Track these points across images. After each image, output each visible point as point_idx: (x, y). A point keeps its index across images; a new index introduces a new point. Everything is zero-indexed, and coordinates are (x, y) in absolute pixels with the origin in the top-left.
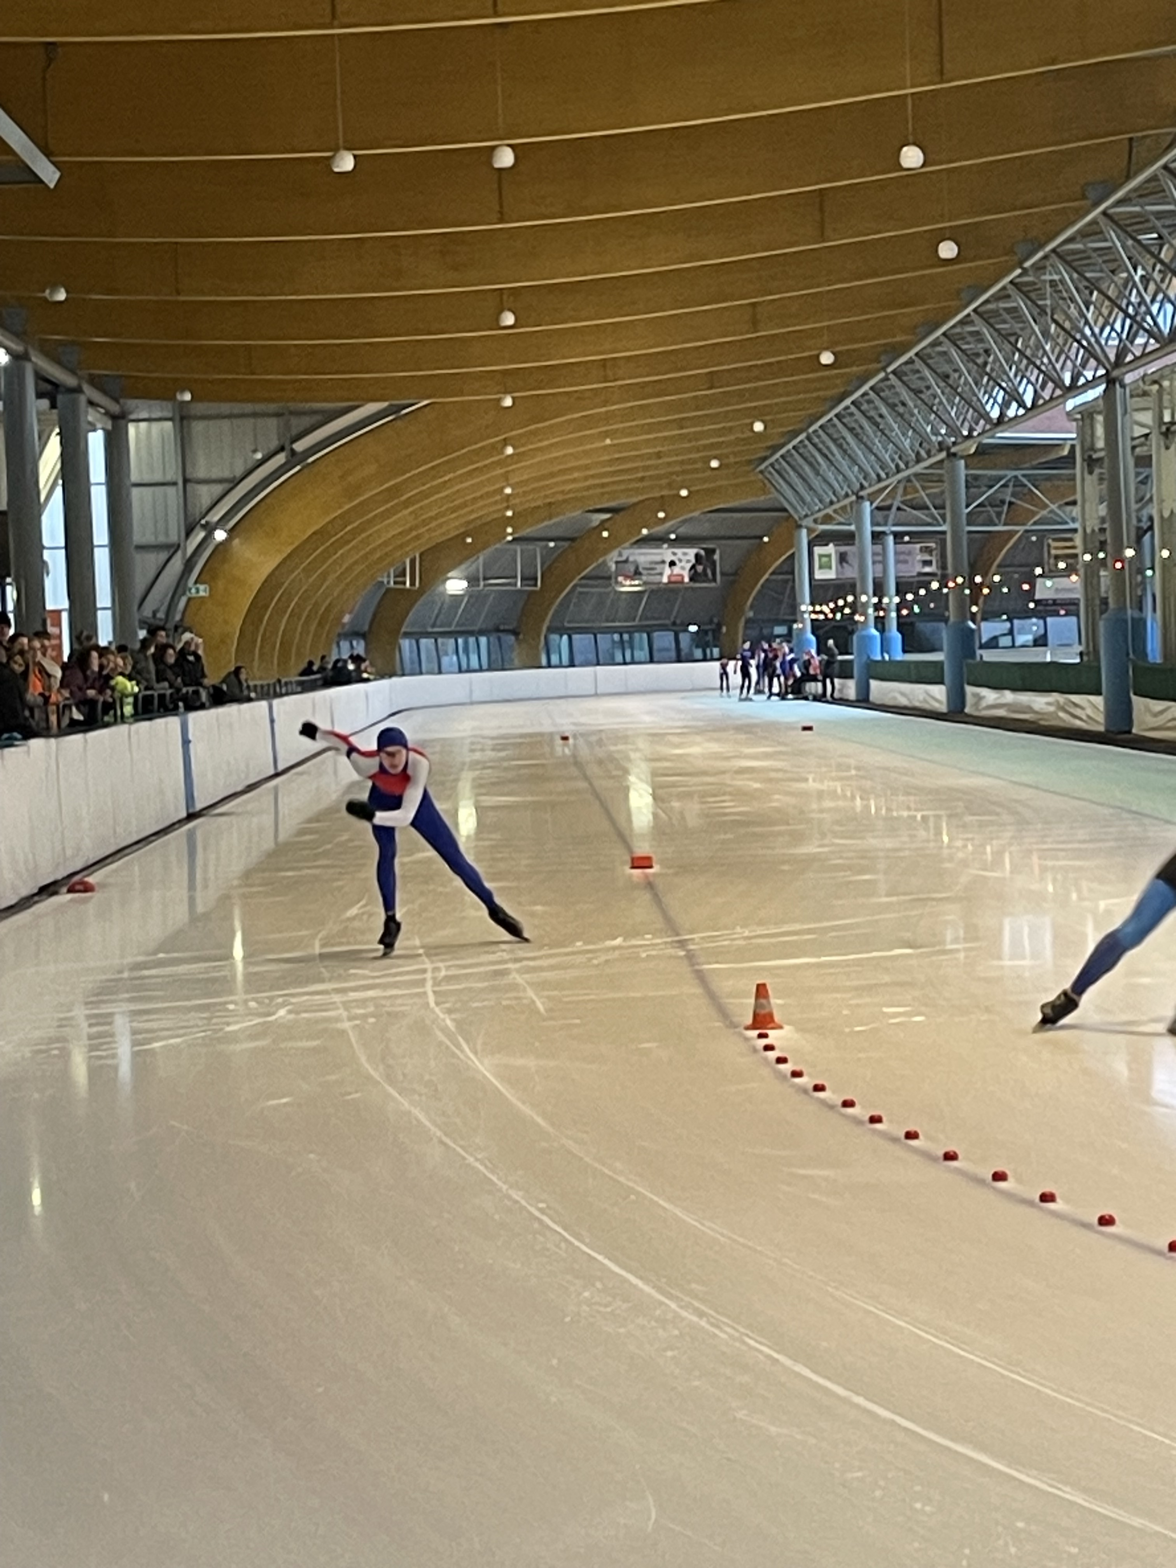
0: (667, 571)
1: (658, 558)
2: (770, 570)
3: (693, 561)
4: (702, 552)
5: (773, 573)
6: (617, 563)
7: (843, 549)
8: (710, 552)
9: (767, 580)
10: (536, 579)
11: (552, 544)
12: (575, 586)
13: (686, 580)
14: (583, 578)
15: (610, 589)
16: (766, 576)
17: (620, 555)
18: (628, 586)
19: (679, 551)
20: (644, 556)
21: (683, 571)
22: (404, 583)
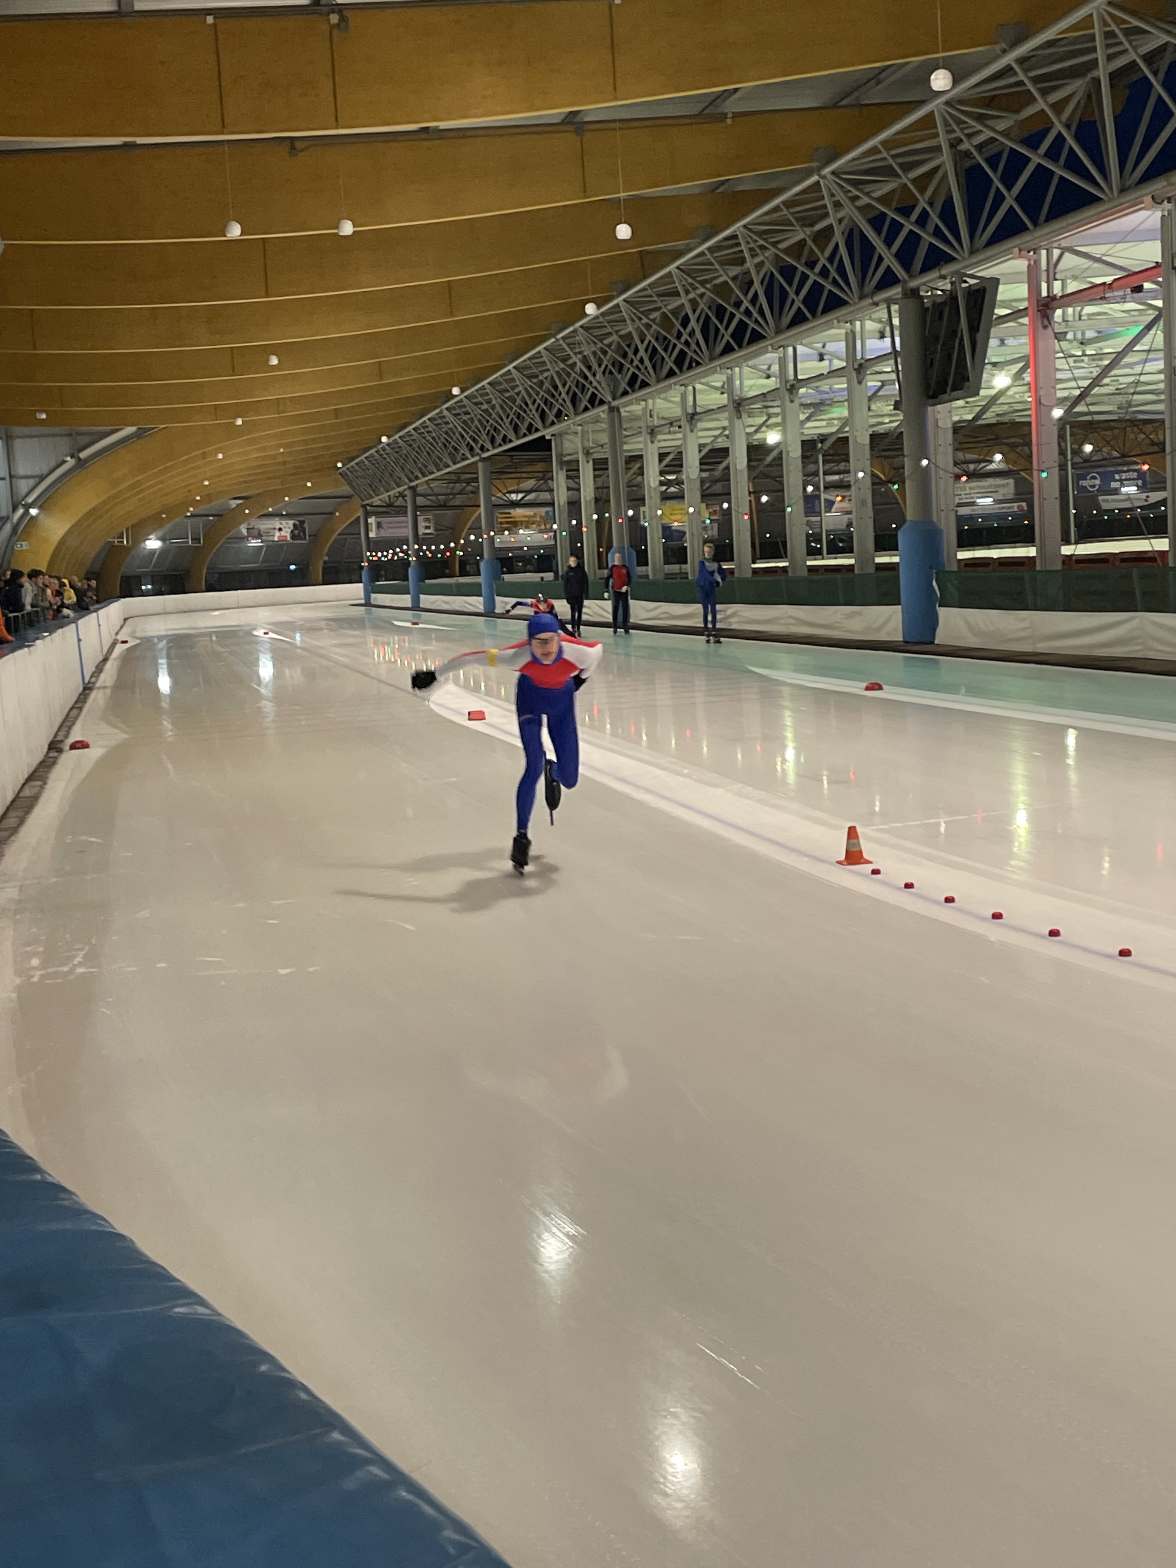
0: (277, 534)
1: (272, 526)
2: (338, 532)
3: (292, 527)
4: (297, 523)
5: (339, 534)
6: (248, 529)
7: (379, 520)
8: (302, 522)
9: (336, 540)
10: (199, 540)
11: (211, 518)
12: (225, 543)
13: (289, 539)
14: (229, 538)
15: (242, 545)
16: (335, 536)
17: (249, 524)
18: (255, 543)
19: (284, 522)
20: (264, 525)
21: (287, 533)
22: (123, 542)
